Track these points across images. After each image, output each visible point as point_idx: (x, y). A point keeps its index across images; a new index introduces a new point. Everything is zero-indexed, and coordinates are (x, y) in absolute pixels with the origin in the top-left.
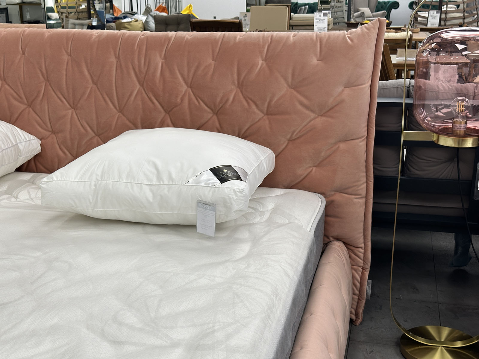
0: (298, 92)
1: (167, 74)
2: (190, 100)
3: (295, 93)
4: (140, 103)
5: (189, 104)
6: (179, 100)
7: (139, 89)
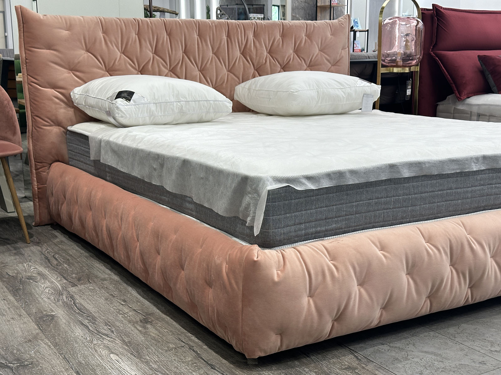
0: (324, 52)
1: (258, 44)
2: (270, 60)
3: (322, 53)
4: (242, 64)
5: (270, 62)
6: (264, 61)
7: (240, 55)
